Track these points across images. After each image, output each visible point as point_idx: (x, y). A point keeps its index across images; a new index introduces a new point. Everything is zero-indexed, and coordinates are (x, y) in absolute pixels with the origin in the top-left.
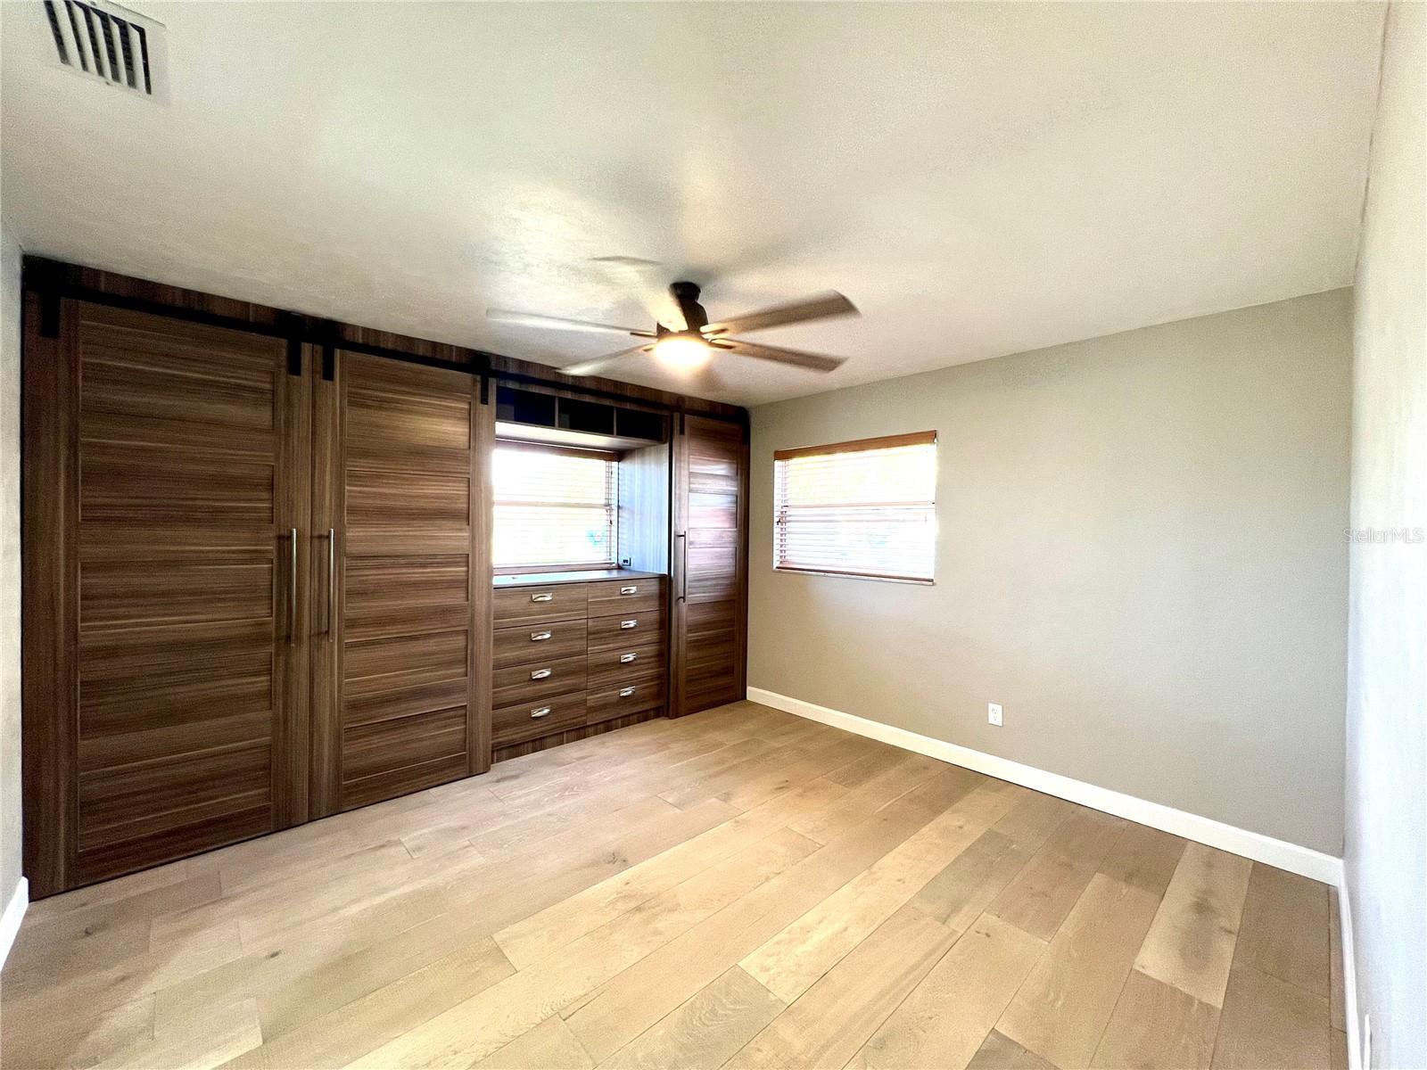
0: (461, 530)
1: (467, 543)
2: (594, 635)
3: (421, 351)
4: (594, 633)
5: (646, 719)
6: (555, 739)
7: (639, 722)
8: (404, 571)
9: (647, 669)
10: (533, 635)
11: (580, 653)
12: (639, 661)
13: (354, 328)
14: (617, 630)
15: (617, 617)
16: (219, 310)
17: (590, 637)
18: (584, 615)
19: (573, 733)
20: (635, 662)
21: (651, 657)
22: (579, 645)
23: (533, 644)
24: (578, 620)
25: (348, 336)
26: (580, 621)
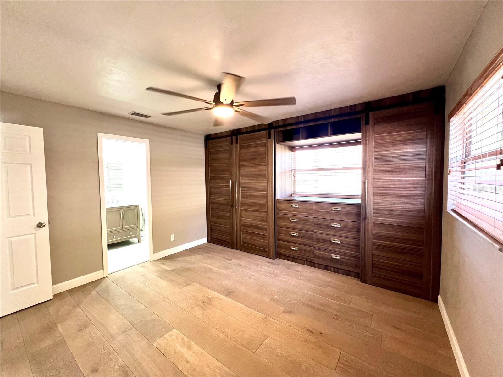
0: (264, 180)
1: (266, 184)
2: (317, 225)
3: (256, 129)
4: (317, 224)
5: (349, 275)
6: (301, 261)
7: (344, 274)
8: (252, 192)
9: (348, 250)
10: (291, 219)
11: (311, 231)
12: (343, 244)
13: (243, 128)
14: (329, 226)
15: (330, 220)
16: (224, 135)
17: (315, 226)
18: (312, 215)
19: (309, 263)
20: (341, 244)
21: (352, 245)
22: (311, 228)
23: (291, 222)
24: (310, 217)
25: (242, 131)
26: (311, 218)
